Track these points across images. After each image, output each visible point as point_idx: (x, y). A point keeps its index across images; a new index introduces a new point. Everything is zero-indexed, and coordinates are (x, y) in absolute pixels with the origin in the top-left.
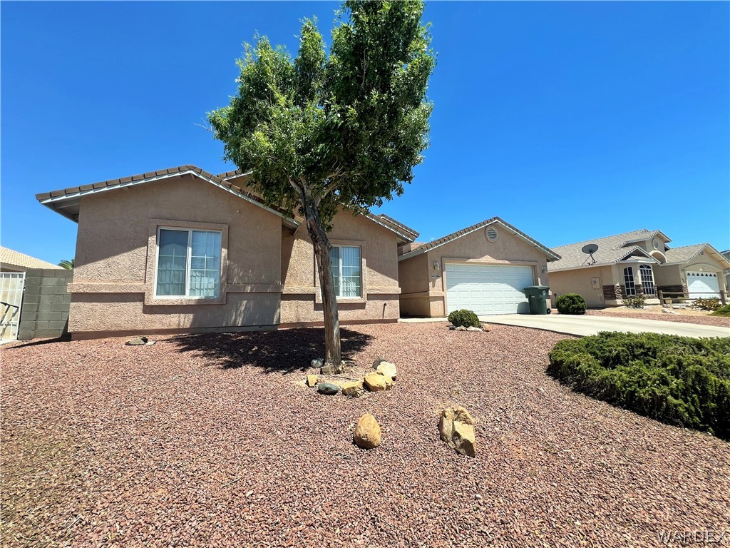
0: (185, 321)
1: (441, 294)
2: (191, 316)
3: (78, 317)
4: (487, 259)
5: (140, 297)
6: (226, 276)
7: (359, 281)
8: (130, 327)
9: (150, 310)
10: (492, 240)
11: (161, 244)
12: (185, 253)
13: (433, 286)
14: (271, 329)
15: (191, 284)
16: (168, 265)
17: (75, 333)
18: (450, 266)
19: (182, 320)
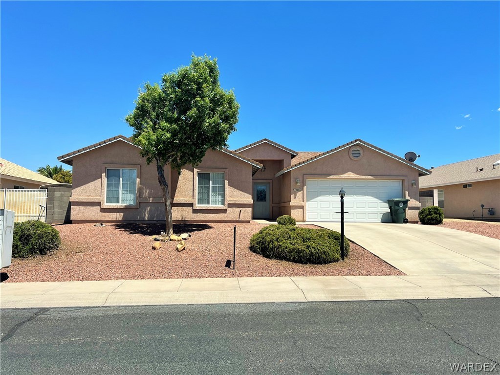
0: (119, 216)
1: (301, 203)
2: (122, 214)
3: (74, 213)
4: (351, 175)
5: (99, 204)
6: (138, 193)
7: (223, 195)
8: (95, 219)
9: (104, 210)
10: (356, 159)
11: (108, 177)
12: (119, 181)
13: (295, 198)
14: (163, 222)
15: (122, 197)
16: (111, 187)
17: (73, 220)
18: (311, 182)
19: (118, 216)
